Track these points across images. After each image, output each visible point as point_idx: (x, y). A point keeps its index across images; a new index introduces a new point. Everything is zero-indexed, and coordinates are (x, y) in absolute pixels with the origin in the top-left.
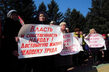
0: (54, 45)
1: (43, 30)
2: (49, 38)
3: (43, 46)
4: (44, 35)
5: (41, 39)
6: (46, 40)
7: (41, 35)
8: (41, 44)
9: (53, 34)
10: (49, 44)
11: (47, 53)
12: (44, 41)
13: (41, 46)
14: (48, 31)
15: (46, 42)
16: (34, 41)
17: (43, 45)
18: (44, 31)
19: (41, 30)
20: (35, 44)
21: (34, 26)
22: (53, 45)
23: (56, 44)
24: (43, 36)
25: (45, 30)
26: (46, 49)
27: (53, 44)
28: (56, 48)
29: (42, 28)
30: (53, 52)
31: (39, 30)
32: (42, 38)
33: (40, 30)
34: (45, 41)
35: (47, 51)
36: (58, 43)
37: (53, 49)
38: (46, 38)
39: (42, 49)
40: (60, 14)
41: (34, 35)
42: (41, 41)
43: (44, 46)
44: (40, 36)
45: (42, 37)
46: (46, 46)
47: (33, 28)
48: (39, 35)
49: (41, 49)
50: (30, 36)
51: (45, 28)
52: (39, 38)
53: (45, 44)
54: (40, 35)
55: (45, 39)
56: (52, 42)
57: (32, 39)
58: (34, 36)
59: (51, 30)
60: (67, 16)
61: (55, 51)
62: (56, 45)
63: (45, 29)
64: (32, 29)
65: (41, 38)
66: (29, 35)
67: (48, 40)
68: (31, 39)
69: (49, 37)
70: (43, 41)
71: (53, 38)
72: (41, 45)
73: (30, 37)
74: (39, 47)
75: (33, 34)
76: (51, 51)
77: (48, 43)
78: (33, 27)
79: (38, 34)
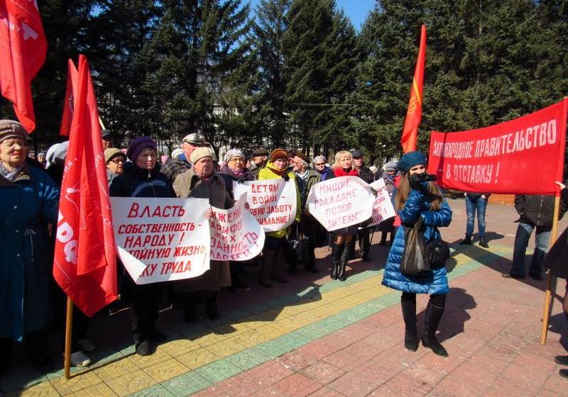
0: (185, 253)
1: (162, 214)
2: (173, 235)
3: (158, 257)
4: (163, 226)
5: (156, 238)
6: (167, 240)
7: (156, 228)
8: (154, 250)
9: (185, 224)
10: (173, 251)
11: (166, 273)
12: (162, 243)
13: (152, 258)
14: (173, 216)
15: (167, 247)
16: (138, 242)
17: (158, 254)
18: (164, 216)
19: (157, 214)
20: (139, 251)
21: (138, 203)
22: (181, 253)
23: (189, 251)
24: (161, 229)
25: (165, 214)
26: (164, 264)
27: (181, 251)
28: (189, 263)
29: (159, 208)
30: (181, 271)
31: (151, 214)
32: (158, 237)
33: (155, 214)
34: (164, 244)
35: (168, 268)
36: (194, 250)
37: (182, 263)
38: (167, 234)
39: (156, 265)
40: (237, 11)
41: (138, 227)
42: (154, 243)
43: (162, 257)
44: (152, 231)
45: (157, 234)
46: (165, 256)
47: (135, 207)
48: (151, 228)
49: (152, 265)
50: (128, 231)
51: (168, 207)
52: (150, 237)
53: (164, 252)
54: (154, 227)
55: (163, 237)
56: (180, 246)
57: (133, 238)
58: (137, 229)
59: (181, 213)
60: (272, 20)
61: (186, 269)
62: (189, 254)
63: (167, 209)
64: (132, 209)
65: (154, 237)
66: (124, 226)
67: (171, 240)
68: (130, 238)
69: (174, 232)
70: (159, 245)
71: (184, 233)
72: (153, 253)
73: (126, 232)
74: (148, 258)
75: (135, 226)
76: (176, 270)
77: (170, 249)
78: (134, 204)
79: (149, 225)
